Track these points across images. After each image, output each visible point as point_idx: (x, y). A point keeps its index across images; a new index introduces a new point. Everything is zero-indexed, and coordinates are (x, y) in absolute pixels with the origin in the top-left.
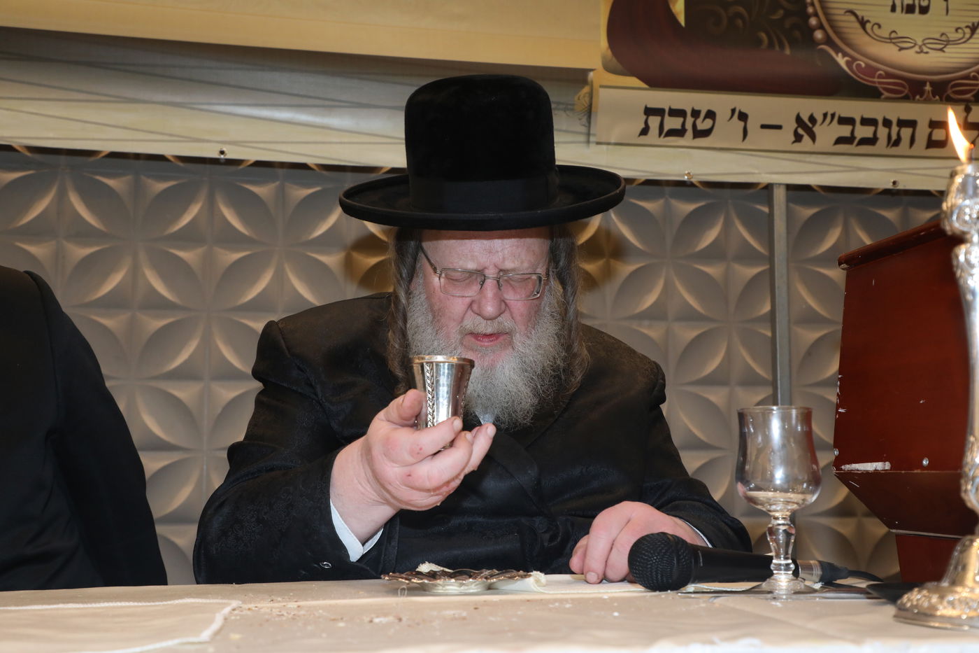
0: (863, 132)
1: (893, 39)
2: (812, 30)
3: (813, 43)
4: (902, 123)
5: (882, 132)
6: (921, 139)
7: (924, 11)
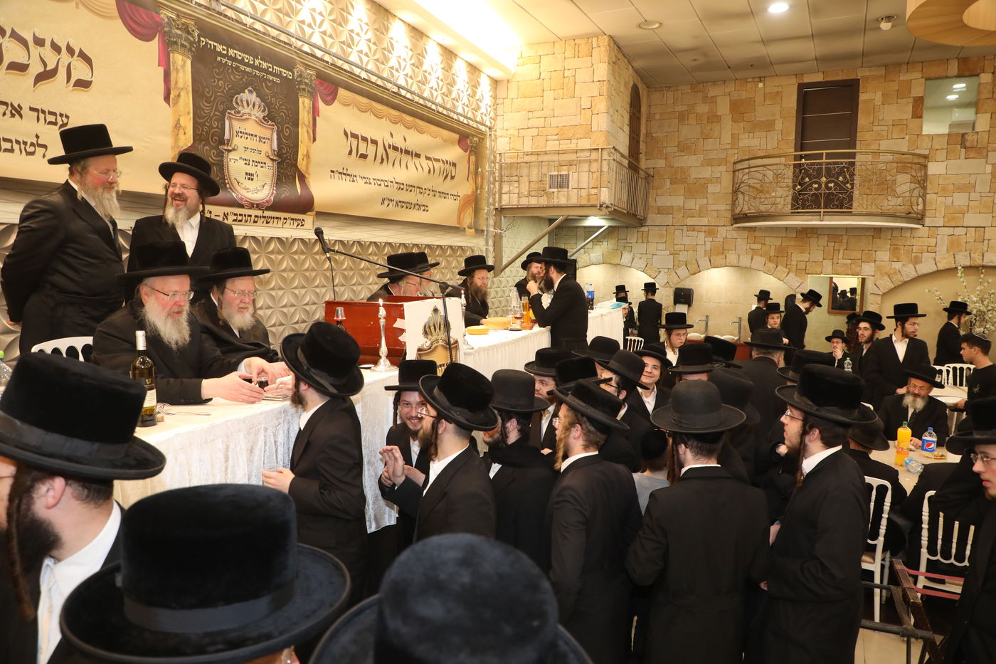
0: (240, 218)
1: (245, 189)
3: (227, 189)
4: (249, 216)
5: (244, 218)
6: (252, 221)
7: (252, 180)
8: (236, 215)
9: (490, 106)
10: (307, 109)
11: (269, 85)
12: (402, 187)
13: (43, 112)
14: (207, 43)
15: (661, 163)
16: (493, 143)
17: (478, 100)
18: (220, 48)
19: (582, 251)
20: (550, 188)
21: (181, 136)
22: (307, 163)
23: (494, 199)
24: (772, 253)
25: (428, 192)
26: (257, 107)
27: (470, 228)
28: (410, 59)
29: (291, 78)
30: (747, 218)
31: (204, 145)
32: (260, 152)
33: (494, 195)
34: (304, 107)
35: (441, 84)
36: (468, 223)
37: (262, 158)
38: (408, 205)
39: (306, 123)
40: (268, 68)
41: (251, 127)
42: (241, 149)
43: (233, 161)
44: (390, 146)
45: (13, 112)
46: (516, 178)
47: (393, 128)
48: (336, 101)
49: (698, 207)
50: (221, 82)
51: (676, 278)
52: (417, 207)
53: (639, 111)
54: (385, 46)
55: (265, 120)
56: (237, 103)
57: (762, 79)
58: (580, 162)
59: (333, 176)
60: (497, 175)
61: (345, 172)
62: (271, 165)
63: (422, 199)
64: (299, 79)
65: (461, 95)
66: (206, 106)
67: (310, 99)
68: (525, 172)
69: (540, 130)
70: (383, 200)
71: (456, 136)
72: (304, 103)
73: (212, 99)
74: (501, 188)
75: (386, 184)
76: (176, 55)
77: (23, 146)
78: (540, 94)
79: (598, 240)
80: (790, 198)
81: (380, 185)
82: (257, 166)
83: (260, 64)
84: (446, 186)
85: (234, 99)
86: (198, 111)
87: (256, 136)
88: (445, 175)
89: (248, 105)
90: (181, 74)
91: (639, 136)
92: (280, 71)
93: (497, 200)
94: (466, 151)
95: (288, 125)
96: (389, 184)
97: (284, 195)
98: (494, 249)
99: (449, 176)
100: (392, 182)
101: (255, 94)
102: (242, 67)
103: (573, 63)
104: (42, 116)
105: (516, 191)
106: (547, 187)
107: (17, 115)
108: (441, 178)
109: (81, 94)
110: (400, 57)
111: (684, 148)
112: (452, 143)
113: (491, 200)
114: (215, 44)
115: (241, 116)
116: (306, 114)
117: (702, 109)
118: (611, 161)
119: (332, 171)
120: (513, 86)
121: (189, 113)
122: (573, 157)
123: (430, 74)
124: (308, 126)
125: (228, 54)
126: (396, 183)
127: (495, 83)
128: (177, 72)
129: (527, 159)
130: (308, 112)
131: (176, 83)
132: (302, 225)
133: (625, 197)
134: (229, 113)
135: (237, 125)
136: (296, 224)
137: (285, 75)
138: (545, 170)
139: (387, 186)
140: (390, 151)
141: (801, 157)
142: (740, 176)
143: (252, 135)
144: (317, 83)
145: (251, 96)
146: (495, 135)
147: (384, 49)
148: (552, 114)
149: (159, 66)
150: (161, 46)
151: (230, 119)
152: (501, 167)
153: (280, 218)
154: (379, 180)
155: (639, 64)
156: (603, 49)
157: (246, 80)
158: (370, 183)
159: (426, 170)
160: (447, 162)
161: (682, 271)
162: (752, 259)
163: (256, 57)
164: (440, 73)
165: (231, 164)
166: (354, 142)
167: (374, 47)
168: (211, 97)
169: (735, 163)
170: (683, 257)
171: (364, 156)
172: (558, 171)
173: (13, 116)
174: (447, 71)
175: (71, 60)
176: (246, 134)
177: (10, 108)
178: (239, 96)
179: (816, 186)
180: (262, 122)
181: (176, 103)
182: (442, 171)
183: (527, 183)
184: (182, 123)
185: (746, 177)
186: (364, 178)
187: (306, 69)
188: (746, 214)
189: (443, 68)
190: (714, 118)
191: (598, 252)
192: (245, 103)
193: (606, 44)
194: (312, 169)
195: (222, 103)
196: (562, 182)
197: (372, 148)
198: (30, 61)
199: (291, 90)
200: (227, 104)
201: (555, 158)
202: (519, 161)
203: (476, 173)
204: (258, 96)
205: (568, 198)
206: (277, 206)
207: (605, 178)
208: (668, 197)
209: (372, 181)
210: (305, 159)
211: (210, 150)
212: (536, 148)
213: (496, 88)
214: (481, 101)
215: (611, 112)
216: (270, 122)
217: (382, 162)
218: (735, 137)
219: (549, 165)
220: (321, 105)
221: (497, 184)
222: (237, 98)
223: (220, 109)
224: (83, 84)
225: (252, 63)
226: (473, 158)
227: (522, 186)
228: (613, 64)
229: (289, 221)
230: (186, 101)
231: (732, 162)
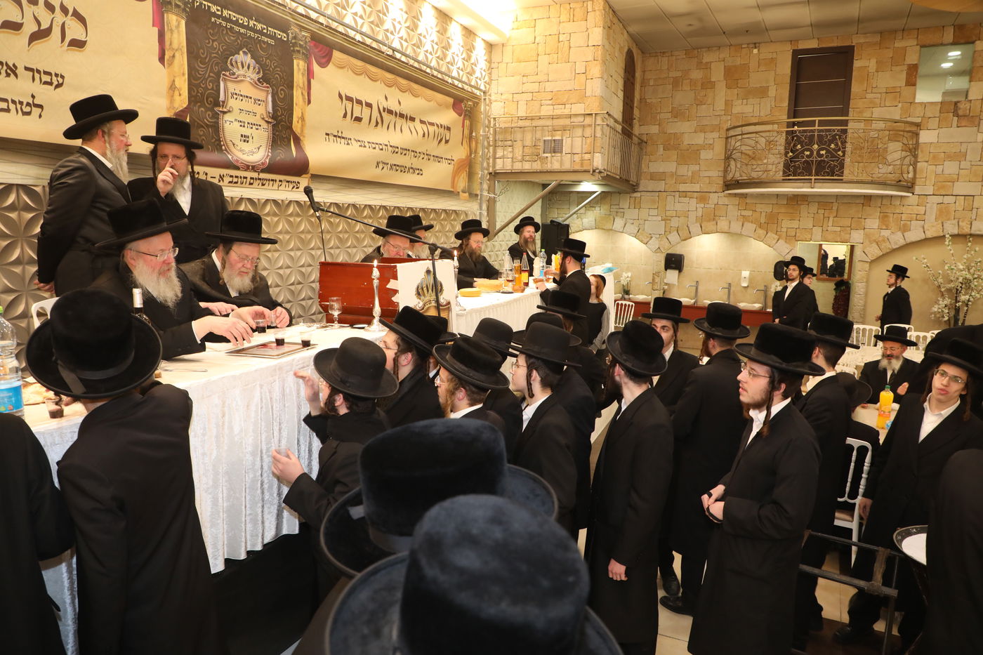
0: (235, 180)
1: (241, 151)
2: (221, 146)
3: (222, 150)
4: (245, 178)
5: (239, 180)
6: (248, 183)
7: (248, 142)
8: (231, 176)
9: (484, 70)
10: (302, 71)
11: (264, 46)
12: (397, 150)
13: (38, 72)
14: (201, 4)
15: (654, 129)
16: (488, 108)
17: (472, 64)
18: (214, 8)
19: (575, 216)
20: (544, 153)
21: (177, 97)
22: (302, 125)
23: (488, 164)
24: (763, 220)
25: (422, 156)
26: (251, 68)
27: (464, 192)
28: (405, 22)
29: (285, 39)
30: (738, 184)
31: (200, 107)
32: (255, 114)
33: (488, 159)
34: (299, 69)
35: (436, 47)
36: (462, 188)
37: (257, 120)
38: (403, 169)
39: (301, 85)
40: (262, 30)
41: (246, 89)
42: (236, 111)
43: (228, 123)
44: (384, 109)
45: (8, 71)
46: (510, 143)
47: (387, 91)
48: (331, 65)
49: (690, 174)
50: (215, 43)
51: (667, 245)
52: (411, 170)
53: (634, 76)
54: (379, 8)
55: (260, 82)
56: (232, 65)
57: (757, 45)
58: (574, 127)
59: (327, 140)
60: (491, 139)
61: (340, 135)
62: (267, 127)
63: (416, 163)
64: (293, 41)
65: (456, 59)
66: (200, 67)
67: (305, 62)
68: (519, 136)
69: (535, 94)
70: (378, 163)
71: (451, 100)
72: (299, 65)
73: (207, 61)
74: (495, 152)
75: (381, 147)
76: (170, 15)
77: (19, 106)
78: (535, 58)
79: (591, 205)
80: (782, 165)
81: (375, 148)
82: (252, 128)
83: (254, 25)
84: (441, 150)
85: (229, 60)
86: (193, 72)
87: (251, 98)
88: (439, 139)
89: (243, 67)
90: (175, 35)
91: (632, 101)
92: (275, 33)
93: (491, 165)
94: (460, 115)
95: (282, 87)
96: (384, 147)
97: (279, 158)
98: (488, 213)
99: (444, 140)
100: (386, 145)
101: (249, 55)
102: (236, 28)
103: (569, 27)
104: (37, 76)
105: (510, 155)
106: (541, 152)
107: (12, 75)
108: (436, 142)
109: (75, 54)
110: (394, 20)
111: (677, 114)
112: (447, 107)
113: (485, 164)
114: (210, 4)
115: (236, 78)
116: (301, 76)
117: (696, 75)
118: (604, 126)
119: (327, 134)
120: (508, 50)
121: (183, 74)
122: (567, 122)
123: (424, 37)
124: (303, 88)
125: (222, 14)
126: (391, 146)
127: (490, 46)
128: (172, 33)
129: (521, 123)
130: (303, 75)
131: (171, 44)
132: (298, 188)
133: (618, 162)
134: (223, 74)
135: (232, 87)
136: (291, 186)
137: (279, 37)
138: (538, 135)
139: (382, 149)
140: (385, 115)
141: (794, 124)
142: (733, 143)
143: (247, 97)
144: (312, 45)
145: (246, 57)
146: (490, 100)
147: (379, 11)
148: (546, 78)
149: (153, 26)
150: (155, 6)
151: (225, 80)
152: (495, 131)
153: (276, 181)
154: (373, 143)
155: (634, 29)
156: (598, 13)
157: (241, 41)
158: (365, 147)
159: (421, 133)
160: (441, 125)
161: (674, 237)
162: (743, 225)
163: (250, 18)
164: (435, 37)
165: (227, 125)
166: (349, 105)
167: (368, 10)
168: (206, 58)
169: (728, 130)
170: (675, 223)
171: (358, 119)
172: (552, 136)
173: (8, 75)
174: (442, 34)
175: (65, 19)
176: (241, 96)
177: (5, 68)
178: (234, 58)
179: (808, 153)
180: (256, 83)
181: (171, 64)
182: (436, 135)
183: (521, 148)
184: (177, 84)
185: (738, 144)
186: (359, 141)
187: (301, 31)
188: (738, 181)
189: (438, 32)
190: (708, 85)
191: (590, 217)
192: (239, 64)
193: (601, 8)
194: (306, 131)
195: (217, 64)
196: (555, 147)
197: (366, 111)
198: (24, 20)
199: (285, 52)
200: (222, 66)
201: (549, 123)
202: (513, 125)
203: (470, 137)
204: (252, 57)
205: (562, 163)
206: (272, 168)
207: (598, 143)
208: (660, 163)
209: (367, 144)
210: (300, 121)
211: (206, 111)
212: (530, 113)
213: (491, 52)
214: (476, 65)
215: (605, 77)
216: (265, 84)
217: (377, 125)
218: (728, 104)
219: (543, 130)
220: (316, 67)
221: (491, 149)
222: (232, 59)
223: (216, 71)
224: (78, 44)
225: (246, 24)
226: (467, 122)
227: (516, 151)
228: (608, 28)
229: (284, 184)
230: (181, 62)
231: (725, 129)
